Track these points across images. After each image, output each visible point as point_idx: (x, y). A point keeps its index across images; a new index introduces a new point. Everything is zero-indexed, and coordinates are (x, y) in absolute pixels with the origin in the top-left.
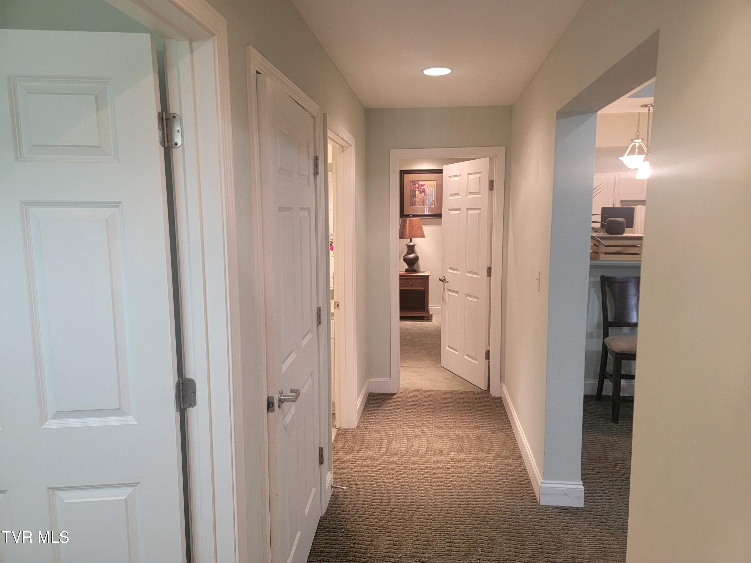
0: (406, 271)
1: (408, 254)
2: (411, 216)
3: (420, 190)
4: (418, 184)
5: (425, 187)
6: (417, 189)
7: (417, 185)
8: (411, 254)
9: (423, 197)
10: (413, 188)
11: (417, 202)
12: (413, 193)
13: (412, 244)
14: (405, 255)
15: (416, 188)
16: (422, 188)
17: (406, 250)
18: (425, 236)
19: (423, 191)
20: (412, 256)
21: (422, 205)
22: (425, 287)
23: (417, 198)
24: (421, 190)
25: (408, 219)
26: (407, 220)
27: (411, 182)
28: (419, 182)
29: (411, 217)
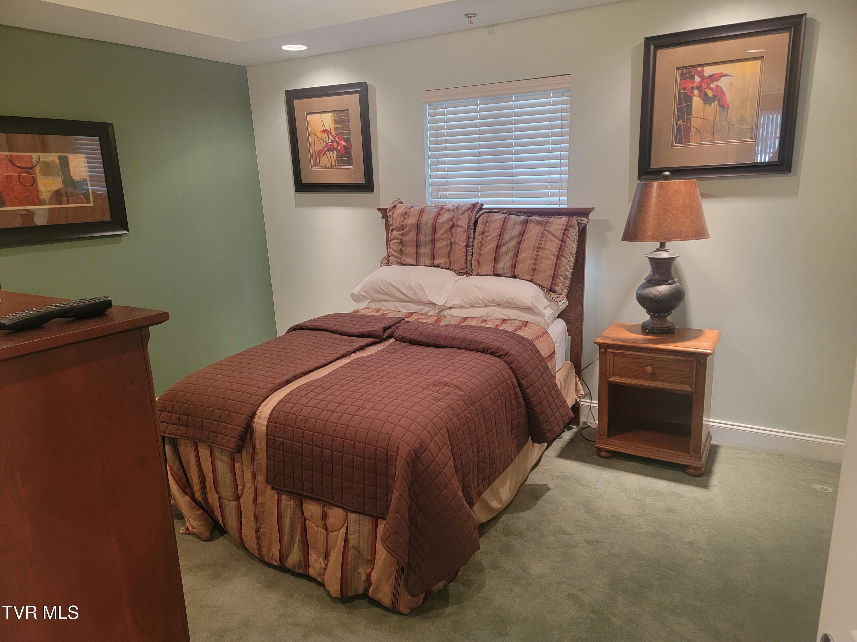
0: (645, 329)
1: (651, 282)
2: (667, 173)
3: (706, 94)
4: (701, 75)
5: (722, 83)
6: (696, 92)
7: (697, 79)
8: (658, 283)
9: (715, 115)
10: (684, 89)
11: (693, 130)
12: (684, 105)
13: (664, 255)
14: (643, 287)
15: (693, 88)
16: (712, 86)
17: (648, 271)
18: (708, 235)
19: (715, 97)
20: (662, 289)
21: (710, 138)
22: (694, 385)
23: (693, 119)
24: (710, 94)
25: (655, 184)
26: (651, 186)
27: (679, 72)
28: (705, 68)
29: (666, 178)
